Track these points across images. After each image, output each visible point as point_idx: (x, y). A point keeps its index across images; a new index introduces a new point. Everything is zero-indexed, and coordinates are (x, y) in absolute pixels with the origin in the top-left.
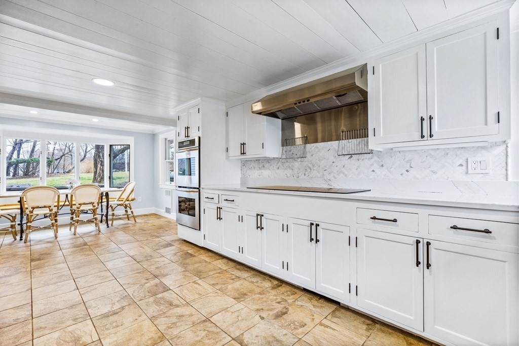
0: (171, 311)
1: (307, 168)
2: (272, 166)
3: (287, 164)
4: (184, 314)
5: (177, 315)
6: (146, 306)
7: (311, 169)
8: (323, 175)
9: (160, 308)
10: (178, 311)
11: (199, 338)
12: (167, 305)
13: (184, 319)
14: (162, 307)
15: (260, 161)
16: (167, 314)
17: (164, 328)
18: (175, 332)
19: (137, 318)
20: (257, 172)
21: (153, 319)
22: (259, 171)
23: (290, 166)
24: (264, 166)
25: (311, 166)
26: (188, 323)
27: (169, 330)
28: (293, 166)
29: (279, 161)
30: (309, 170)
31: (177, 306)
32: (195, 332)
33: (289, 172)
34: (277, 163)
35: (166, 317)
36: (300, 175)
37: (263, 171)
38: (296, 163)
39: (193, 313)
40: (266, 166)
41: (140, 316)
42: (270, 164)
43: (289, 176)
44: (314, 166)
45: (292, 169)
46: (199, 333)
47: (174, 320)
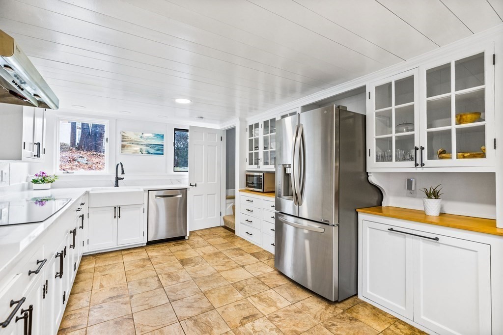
0: (196, 313)
4: (187, 309)
5: (192, 309)
6: (219, 322)
9: (206, 318)
10: (190, 312)
11: (183, 290)
12: (199, 321)
13: (188, 304)
14: (205, 319)
16: (200, 311)
17: (204, 299)
18: (197, 296)
19: (225, 310)
21: (213, 308)
26: (186, 301)
27: (200, 297)
31: (190, 318)
32: (184, 294)
35: (201, 308)
39: (179, 308)
41: (223, 312)
46: (181, 293)
47: (196, 305)
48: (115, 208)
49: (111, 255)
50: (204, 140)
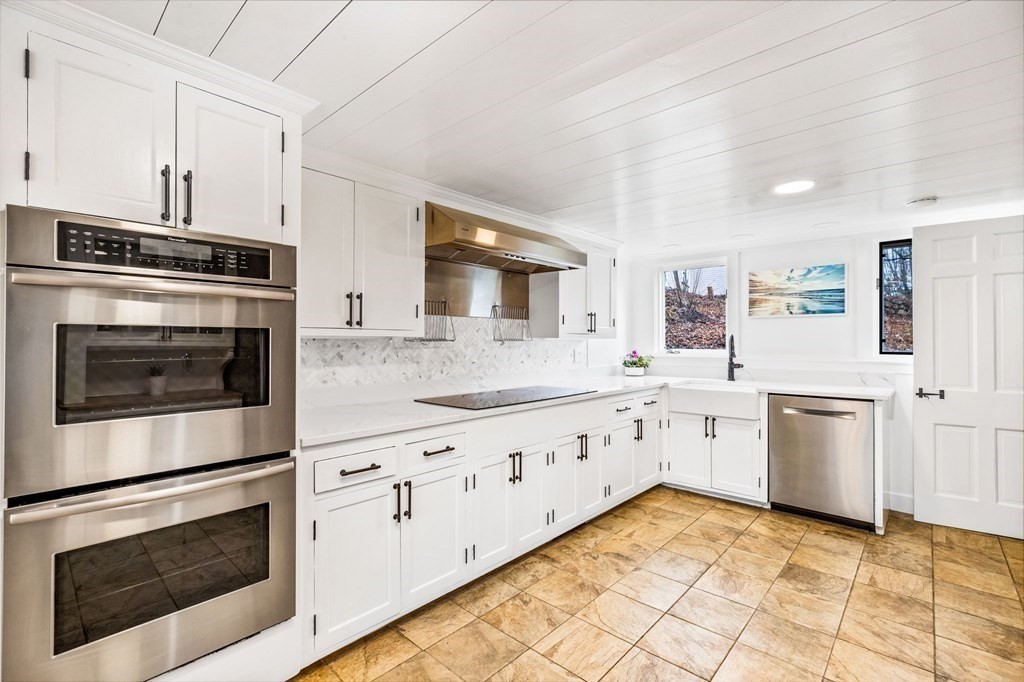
0: (672, 657)
1: (445, 360)
2: (367, 357)
3: (407, 352)
4: (670, 640)
5: (677, 647)
7: (451, 361)
8: (470, 370)
10: (668, 648)
12: (658, 671)
13: (682, 636)
15: (328, 344)
16: (682, 660)
17: (718, 653)
20: (315, 373)
22: (322, 371)
23: (414, 355)
24: (341, 357)
25: (452, 356)
26: (689, 629)
27: (717, 644)
28: (419, 355)
29: (388, 344)
30: (448, 363)
31: (652, 655)
32: (703, 618)
33: (411, 369)
34: (384, 349)
36: (433, 372)
37: (339, 370)
38: (425, 350)
39: (663, 630)
40: (346, 357)
42: (361, 351)
43: (410, 376)
44: (456, 356)
45: (418, 363)
48: (707, 418)
49: (698, 501)
50: (975, 260)
